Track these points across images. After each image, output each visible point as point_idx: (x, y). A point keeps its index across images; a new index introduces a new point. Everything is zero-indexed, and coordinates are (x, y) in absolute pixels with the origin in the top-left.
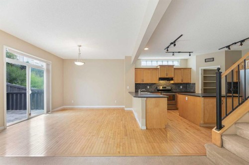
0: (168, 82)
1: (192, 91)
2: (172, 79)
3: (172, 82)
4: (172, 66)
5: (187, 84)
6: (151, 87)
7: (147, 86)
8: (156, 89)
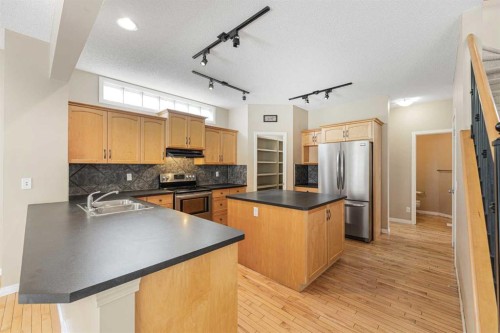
0: (190, 160)
2: (199, 154)
3: (199, 161)
4: (201, 119)
5: (227, 166)
6: (140, 177)
7: (126, 173)
8: (156, 183)
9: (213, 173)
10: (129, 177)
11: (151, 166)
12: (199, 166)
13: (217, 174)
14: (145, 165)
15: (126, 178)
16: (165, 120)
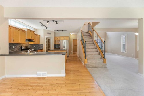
1: (41, 48)
6: (16, 47)
7: (12, 46)
8: (20, 49)
9: (33, 46)
10: (14, 47)
11: (19, 44)
12: (30, 44)
13: (34, 46)
14: (17, 44)
15: (12, 48)
16: (26, 31)
